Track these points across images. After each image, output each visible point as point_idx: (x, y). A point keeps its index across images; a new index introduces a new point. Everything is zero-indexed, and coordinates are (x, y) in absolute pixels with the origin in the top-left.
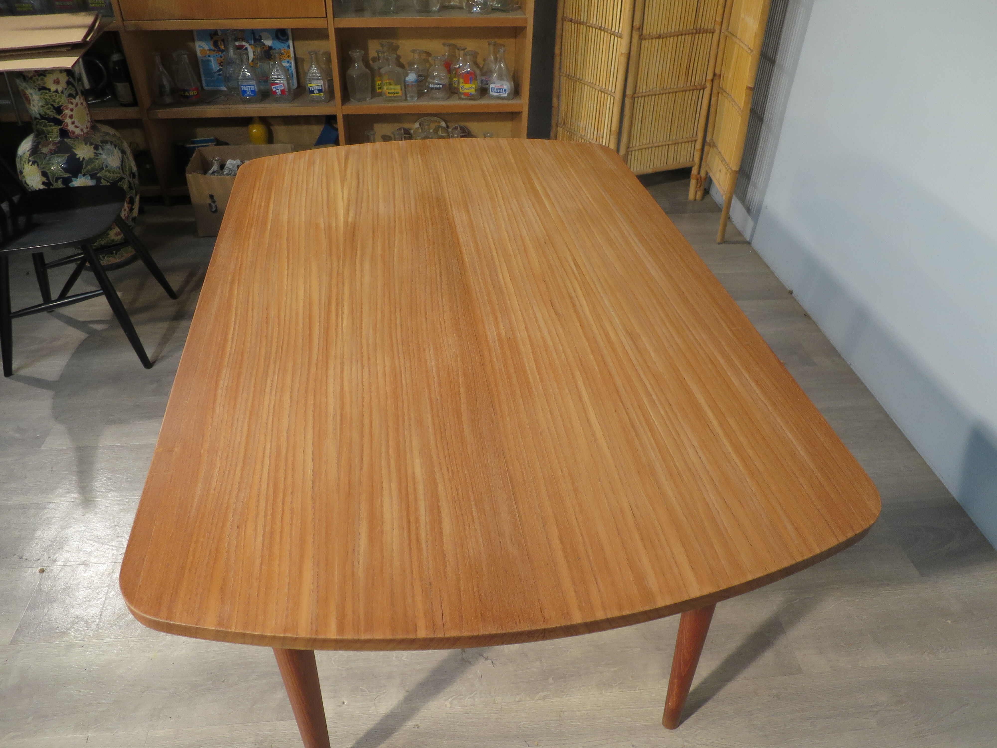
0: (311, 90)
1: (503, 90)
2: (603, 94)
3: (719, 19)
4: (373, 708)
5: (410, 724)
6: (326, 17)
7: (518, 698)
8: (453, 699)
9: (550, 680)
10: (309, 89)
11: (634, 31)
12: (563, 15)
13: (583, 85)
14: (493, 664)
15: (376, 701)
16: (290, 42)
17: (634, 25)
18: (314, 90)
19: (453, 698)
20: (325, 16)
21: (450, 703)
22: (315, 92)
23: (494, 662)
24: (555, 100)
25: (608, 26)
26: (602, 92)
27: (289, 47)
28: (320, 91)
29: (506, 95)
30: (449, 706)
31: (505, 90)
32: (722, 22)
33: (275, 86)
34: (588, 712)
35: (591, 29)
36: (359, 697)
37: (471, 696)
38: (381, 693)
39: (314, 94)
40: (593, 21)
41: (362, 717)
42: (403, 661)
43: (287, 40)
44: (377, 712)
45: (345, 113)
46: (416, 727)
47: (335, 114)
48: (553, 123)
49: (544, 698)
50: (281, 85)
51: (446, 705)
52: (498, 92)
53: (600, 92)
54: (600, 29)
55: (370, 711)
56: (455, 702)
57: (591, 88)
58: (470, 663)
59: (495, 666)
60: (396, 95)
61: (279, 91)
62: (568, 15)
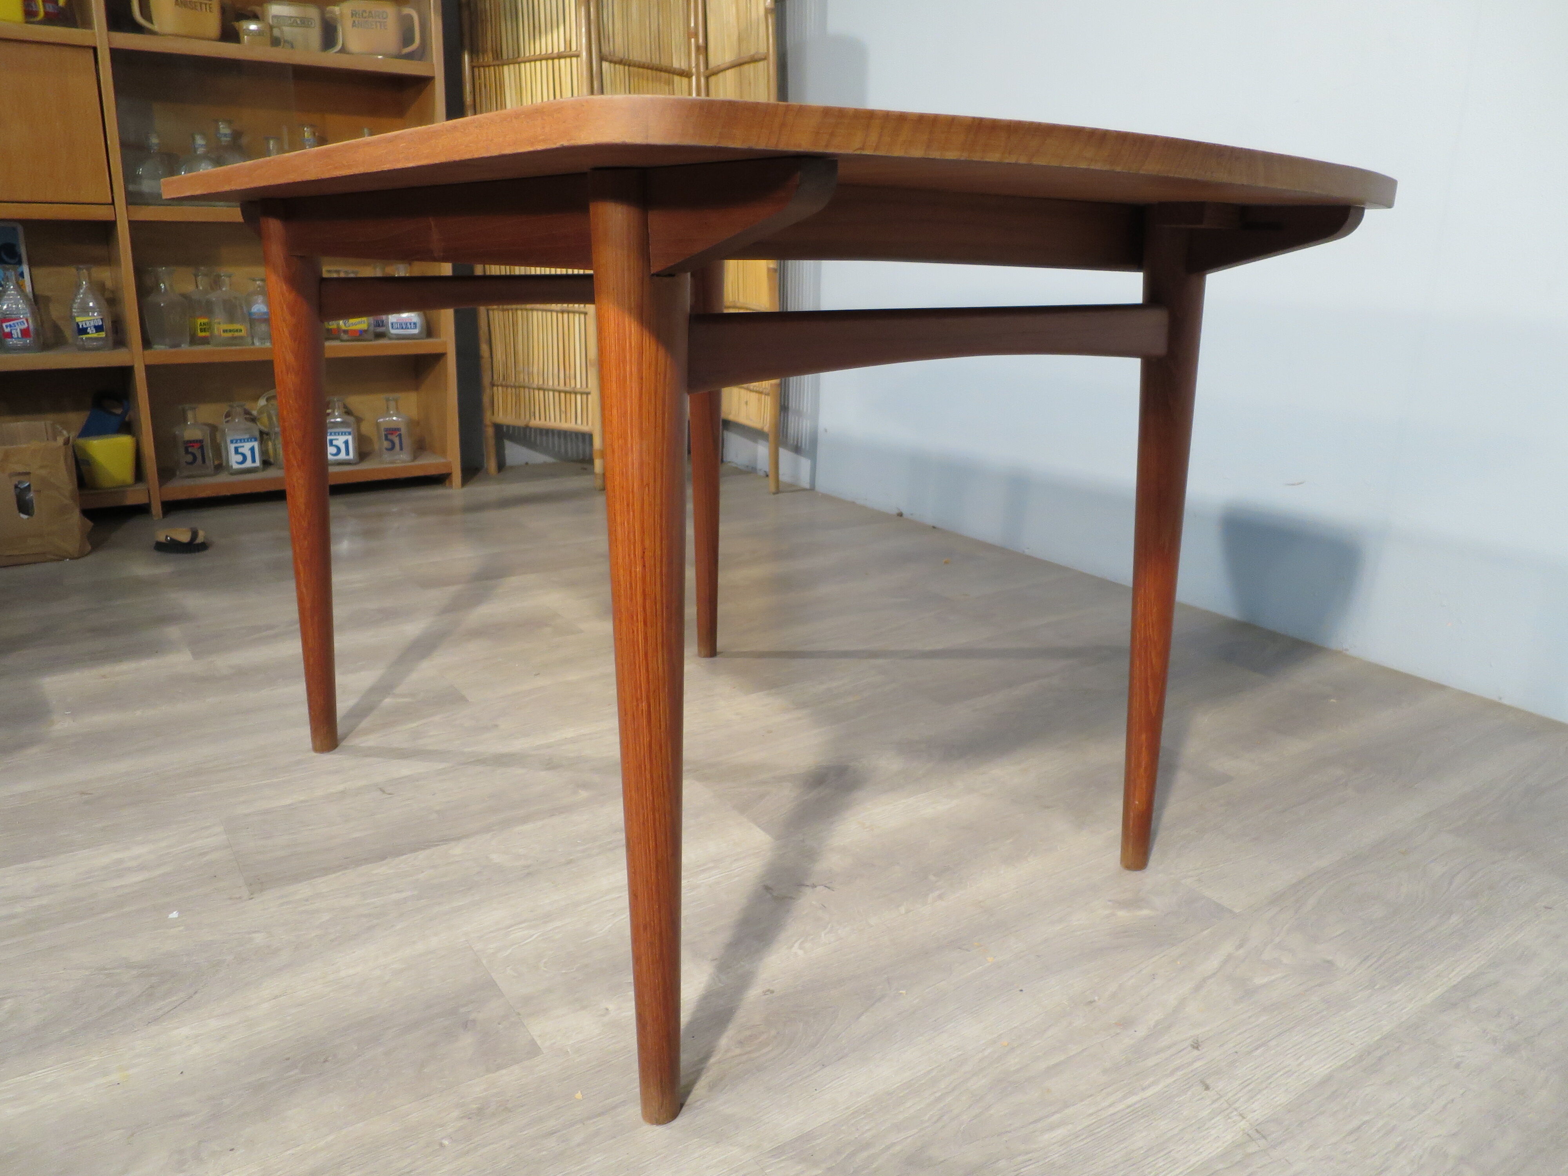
0: (81, 327)
1: (411, 324)
2: (566, 315)
5: (754, 993)
6: (113, 203)
7: (903, 910)
8: (802, 943)
9: (932, 878)
10: (78, 325)
14: (827, 887)
16: (25, 269)
18: (87, 328)
20: (110, 201)
21: (800, 948)
22: (89, 330)
23: (828, 885)
24: (484, 348)
26: (563, 312)
27: (22, 275)
28: (99, 329)
29: (416, 331)
31: (415, 324)
33: (8, 324)
34: (1016, 890)
39: (88, 333)
43: (20, 263)
45: (148, 363)
46: (768, 993)
47: (128, 364)
48: (486, 380)
49: (941, 897)
50: (23, 322)
51: (795, 953)
52: (402, 328)
53: (560, 314)
56: (808, 945)
58: (791, 898)
59: (834, 889)
60: (236, 334)
61: (19, 331)
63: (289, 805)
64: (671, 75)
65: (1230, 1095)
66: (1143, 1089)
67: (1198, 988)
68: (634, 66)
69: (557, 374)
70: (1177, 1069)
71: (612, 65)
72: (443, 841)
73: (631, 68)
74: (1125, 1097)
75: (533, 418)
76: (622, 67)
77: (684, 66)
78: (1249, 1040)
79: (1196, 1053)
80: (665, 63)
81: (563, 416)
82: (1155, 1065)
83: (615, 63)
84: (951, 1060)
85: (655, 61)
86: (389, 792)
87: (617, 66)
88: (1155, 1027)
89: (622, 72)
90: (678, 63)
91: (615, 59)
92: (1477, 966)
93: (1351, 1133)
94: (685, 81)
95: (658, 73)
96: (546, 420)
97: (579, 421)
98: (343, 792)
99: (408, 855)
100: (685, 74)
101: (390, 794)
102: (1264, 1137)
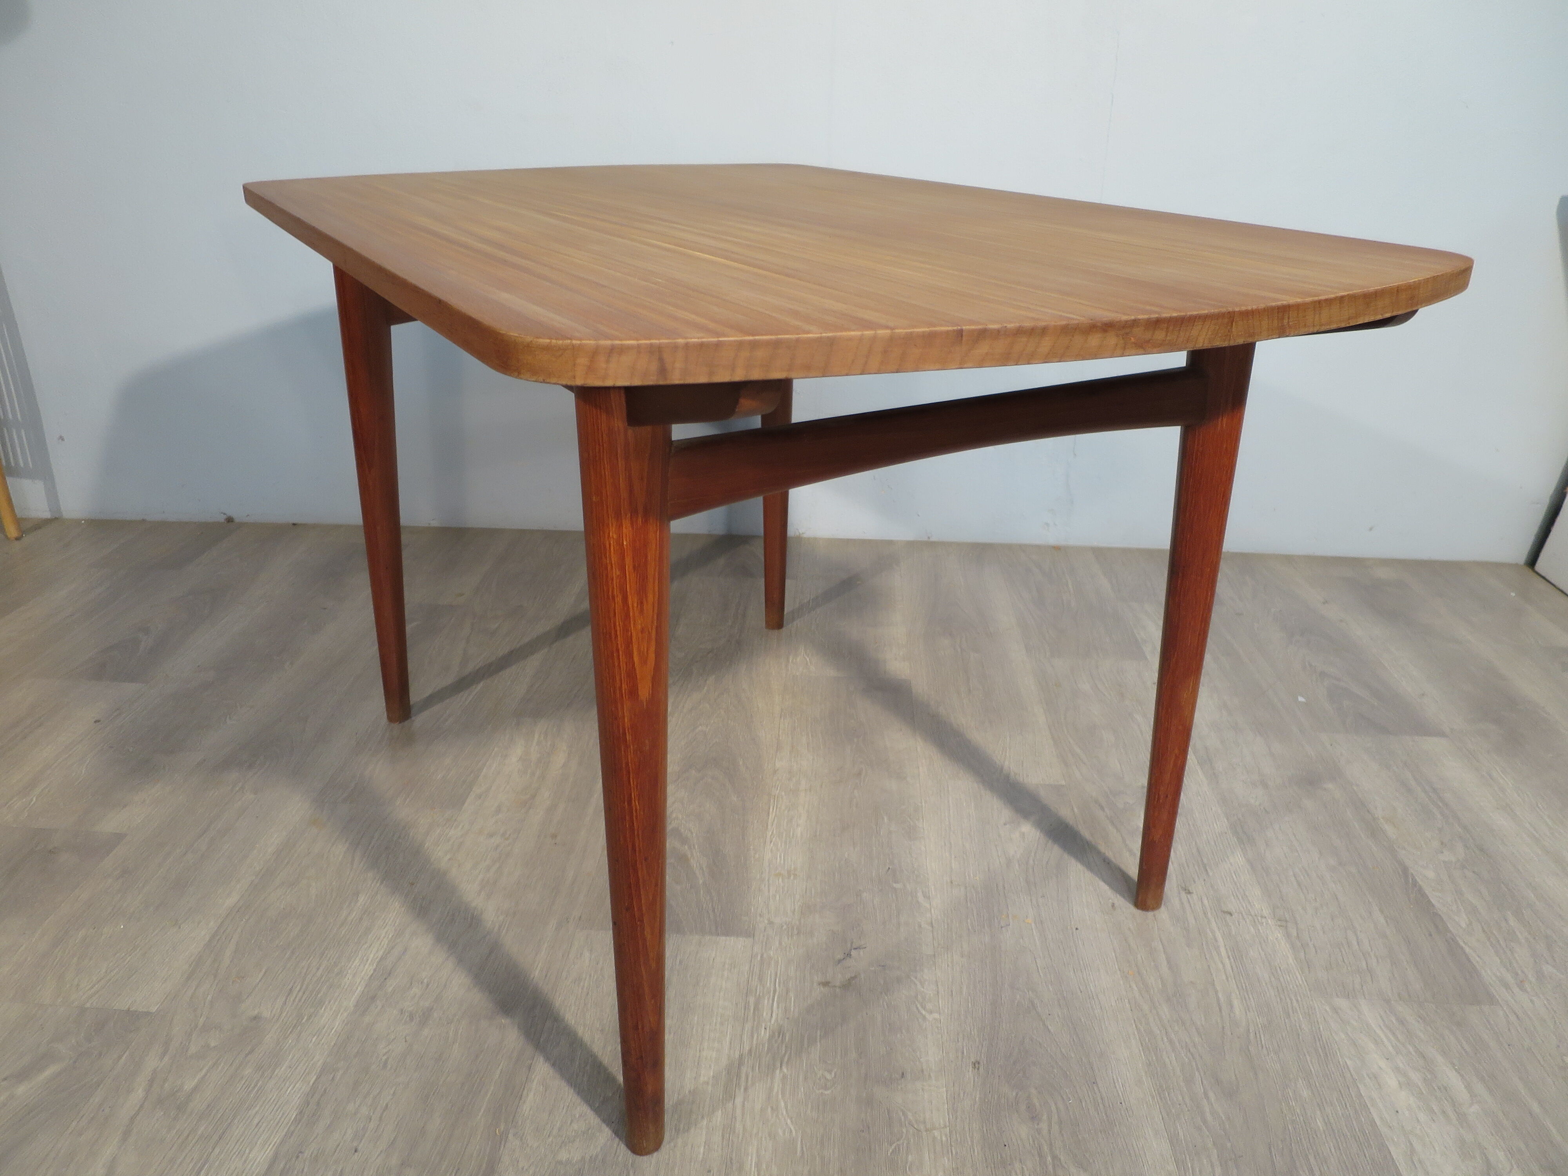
4: (936, 1133)
8: (924, 1009)
9: (898, 886)
14: (860, 949)
15: (922, 1127)
19: (920, 1008)
23: (855, 947)
30: (936, 1016)
34: (953, 856)
36: (910, 1158)
37: (918, 984)
38: (903, 1118)
41: (957, 1153)
42: (835, 1077)
44: (945, 1127)
46: (977, 1065)
49: (927, 897)
55: (944, 1139)
56: (929, 1006)
59: (864, 946)
65: (1241, 908)
66: (1216, 940)
70: (1205, 914)
74: (1219, 955)
79: (1194, 896)
84: (1131, 1010)
93: (1300, 887)
102: (1286, 921)
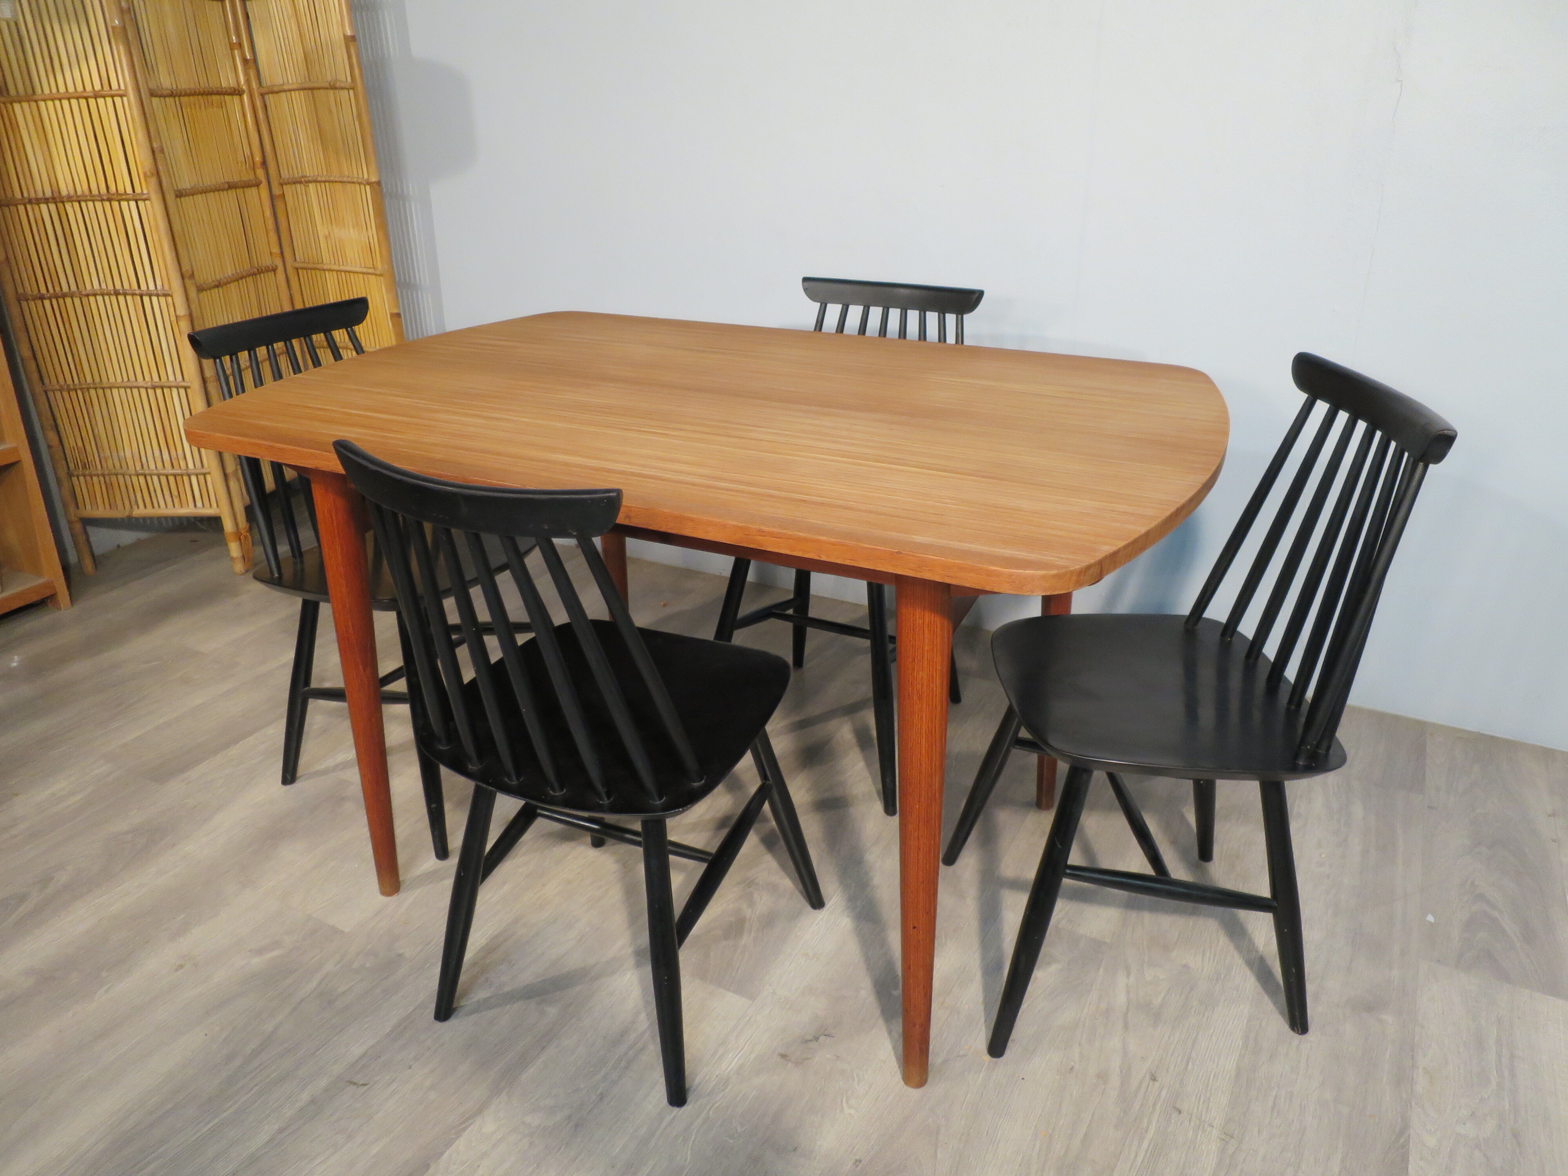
2: (159, 391)
3: (276, 250)
8: (847, 1102)
11: (187, 281)
12: (17, 292)
13: (108, 392)
17: (184, 270)
19: (844, 1101)
21: (850, 1107)
23: (826, 1033)
24: (50, 435)
25: (129, 282)
26: (154, 388)
30: (852, 1111)
32: (282, 253)
35: (92, 299)
37: (856, 1080)
40: (92, 283)
46: (857, 1163)
48: (61, 472)
51: (850, 1114)
53: (150, 391)
54: (117, 293)
56: (853, 1102)
57: (128, 391)
62: (29, 289)
63: (268, 1142)
64: (222, 97)
65: (1195, 1111)
66: (1146, 1131)
67: (1126, 1027)
68: (186, 95)
69: (160, 456)
70: (1155, 1104)
71: (162, 99)
72: (468, 1119)
73: (183, 99)
74: (1139, 1146)
75: (135, 507)
76: (172, 99)
77: (233, 84)
78: (1180, 1058)
79: (1157, 1084)
80: (213, 84)
81: (176, 501)
82: (1141, 1107)
83: (165, 97)
84: (1020, 1165)
85: (204, 85)
86: (362, 1082)
87: (167, 99)
88: (1121, 1072)
89: (173, 104)
90: (227, 80)
91: (165, 92)
92: (1264, 933)
93: (1273, 1110)
94: (236, 99)
95: (209, 97)
96: (153, 507)
97: (199, 504)
98: (313, 1101)
99: (447, 1152)
100: (237, 92)
101: (365, 1085)
102: (1232, 1137)
